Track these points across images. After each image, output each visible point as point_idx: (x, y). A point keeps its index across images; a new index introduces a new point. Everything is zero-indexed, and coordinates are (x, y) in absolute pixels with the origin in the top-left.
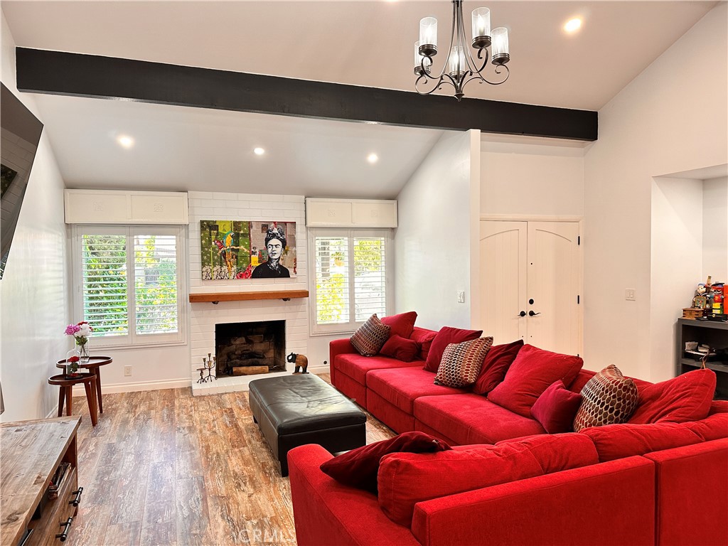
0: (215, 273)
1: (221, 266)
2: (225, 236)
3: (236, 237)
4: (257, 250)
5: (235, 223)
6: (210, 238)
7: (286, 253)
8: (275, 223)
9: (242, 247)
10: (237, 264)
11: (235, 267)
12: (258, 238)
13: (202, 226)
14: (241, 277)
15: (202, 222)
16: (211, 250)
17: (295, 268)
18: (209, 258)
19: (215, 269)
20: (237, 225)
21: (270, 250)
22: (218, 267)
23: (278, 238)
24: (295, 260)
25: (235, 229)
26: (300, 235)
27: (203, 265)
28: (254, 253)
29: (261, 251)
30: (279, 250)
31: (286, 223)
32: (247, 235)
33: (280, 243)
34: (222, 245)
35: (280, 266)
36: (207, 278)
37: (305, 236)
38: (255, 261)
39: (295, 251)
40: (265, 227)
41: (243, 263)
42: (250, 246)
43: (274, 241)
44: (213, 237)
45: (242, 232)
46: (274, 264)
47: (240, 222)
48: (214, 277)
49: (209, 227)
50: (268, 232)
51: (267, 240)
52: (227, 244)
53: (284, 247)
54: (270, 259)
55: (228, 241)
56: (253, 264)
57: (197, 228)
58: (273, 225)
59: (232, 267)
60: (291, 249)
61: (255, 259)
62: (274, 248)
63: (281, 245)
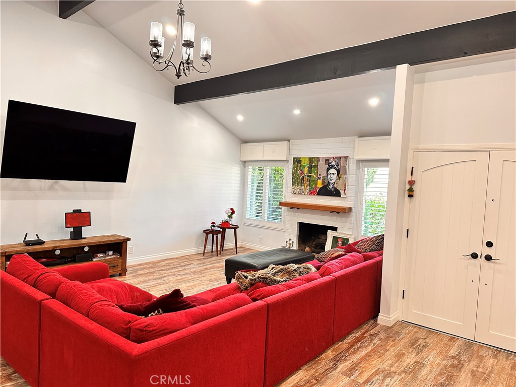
0: (298, 190)
2: (304, 167)
3: (310, 168)
4: (321, 177)
5: (311, 159)
6: (297, 168)
8: (333, 157)
9: (313, 174)
10: (310, 185)
11: (308, 188)
12: (322, 167)
13: (293, 161)
14: (311, 193)
15: (294, 158)
16: (297, 176)
17: (345, 190)
18: (296, 180)
19: (298, 188)
21: (329, 176)
22: (300, 186)
23: (335, 168)
24: (345, 184)
25: (310, 163)
26: (351, 167)
27: (293, 185)
28: (319, 178)
29: (324, 177)
30: (335, 177)
31: (340, 157)
32: (316, 166)
33: (336, 172)
34: (302, 173)
35: (335, 188)
36: (294, 193)
37: (355, 166)
38: (320, 184)
39: (346, 178)
40: (327, 161)
41: (312, 185)
42: (318, 174)
43: (332, 171)
44: (299, 167)
45: (314, 164)
46: (331, 187)
47: (313, 158)
48: (297, 193)
49: (297, 161)
50: (328, 164)
51: (328, 170)
52: (305, 172)
53: (338, 175)
54: (329, 183)
55: (306, 170)
56: (318, 186)
57: (291, 161)
58: (332, 159)
60: (343, 177)
61: (320, 182)
62: (332, 176)
63: (336, 173)
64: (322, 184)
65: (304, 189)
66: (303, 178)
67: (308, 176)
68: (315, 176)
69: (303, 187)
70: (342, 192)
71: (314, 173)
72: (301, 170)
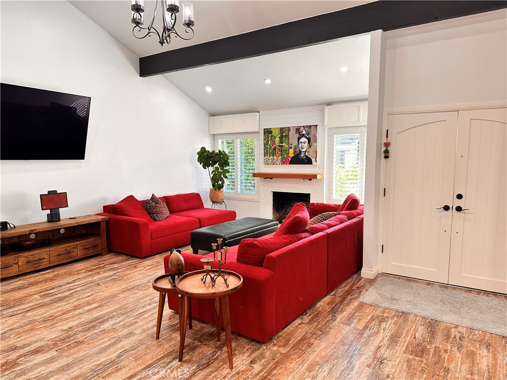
0: (270, 161)
1: (273, 156)
2: (275, 137)
3: (281, 138)
4: (293, 146)
5: (282, 129)
6: (268, 139)
7: (310, 147)
9: (284, 144)
10: (281, 155)
11: (280, 157)
12: (293, 136)
13: (264, 132)
14: (284, 163)
15: (264, 129)
16: (268, 147)
17: (316, 158)
18: (267, 151)
19: (270, 158)
20: (282, 130)
21: (300, 145)
23: (305, 137)
24: (316, 152)
25: (281, 133)
26: (321, 134)
27: (265, 156)
28: (291, 148)
29: (295, 146)
30: (306, 145)
31: (311, 126)
32: (287, 136)
33: (307, 141)
34: (274, 143)
35: (307, 157)
36: (267, 164)
38: (291, 153)
39: (316, 146)
41: (284, 155)
42: (289, 143)
43: (303, 140)
44: (270, 138)
45: (284, 134)
46: (302, 155)
47: (283, 128)
48: (270, 163)
49: (268, 132)
50: (299, 133)
51: (299, 139)
52: (276, 143)
53: (309, 143)
54: (300, 152)
55: (277, 140)
57: (262, 133)
59: (279, 157)
60: (314, 144)
61: (291, 151)
62: (303, 144)
63: (307, 142)
65: (276, 159)
66: (275, 149)
67: (279, 146)
68: (286, 146)
69: (275, 157)
71: (285, 142)
72: (272, 141)
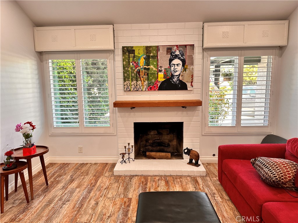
0: (133, 86)
1: (137, 81)
2: (139, 58)
3: (147, 59)
4: (163, 69)
6: (129, 60)
7: (185, 70)
8: (177, 46)
9: (152, 66)
10: (148, 80)
11: (146, 82)
12: (163, 59)
13: (123, 51)
14: (151, 89)
15: (123, 48)
16: (130, 69)
17: (192, 82)
18: (128, 75)
19: (132, 83)
20: (148, 49)
21: (172, 68)
22: (135, 82)
23: (179, 58)
24: (192, 76)
25: (147, 53)
26: (197, 56)
27: (125, 80)
28: (160, 71)
29: (165, 69)
30: (179, 68)
31: (186, 46)
32: (155, 57)
33: (180, 62)
34: (137, 65)
35: (181, 82)
36: (127, 90)
37: (201, 56)
38: (161, 77)
39: (193, 69)
40: (169, 49)
41: (152, 79)
42: (158, 66)
43: (176, 61)
44: (131, 59)
45: (152, 55)
46: (175, 79)
47: (150, 47)
48: (132, 89)
49: (128, 51)
50: (171, 54)
51: (171, 60)
52: (141, 65)
53: (183, 65)
54: (173, 76)
55: (142, 62)
56: (159, 80)
57: (120, 51)
58: (175, 48)
59: (144, 81)
60: (190, 67)
61: (161, 75)
62: (176, 67)
63: (181, 64)
64: (164, 78)
65: (141, 85)
66: (139, 72)
67: (145, 69)
68: (154, 69)
69: (139, 82)
70: (189, 85)
71: (153, 64)
72: (135, 62)
